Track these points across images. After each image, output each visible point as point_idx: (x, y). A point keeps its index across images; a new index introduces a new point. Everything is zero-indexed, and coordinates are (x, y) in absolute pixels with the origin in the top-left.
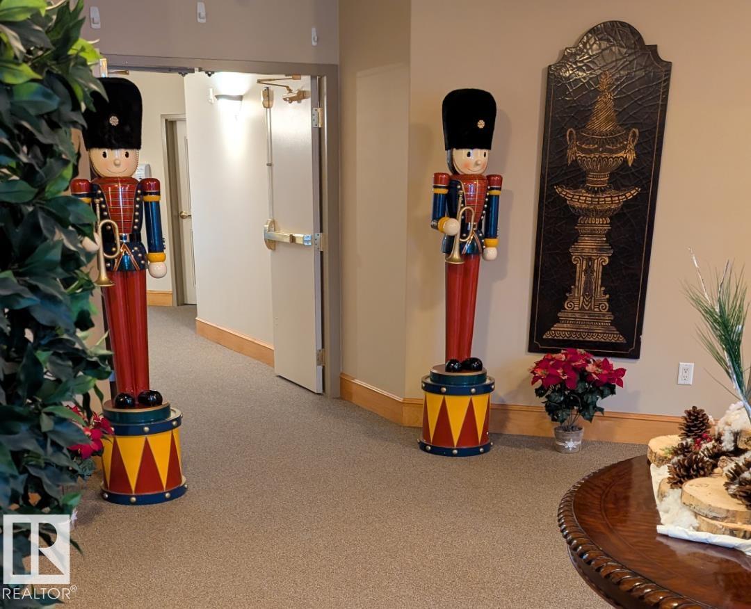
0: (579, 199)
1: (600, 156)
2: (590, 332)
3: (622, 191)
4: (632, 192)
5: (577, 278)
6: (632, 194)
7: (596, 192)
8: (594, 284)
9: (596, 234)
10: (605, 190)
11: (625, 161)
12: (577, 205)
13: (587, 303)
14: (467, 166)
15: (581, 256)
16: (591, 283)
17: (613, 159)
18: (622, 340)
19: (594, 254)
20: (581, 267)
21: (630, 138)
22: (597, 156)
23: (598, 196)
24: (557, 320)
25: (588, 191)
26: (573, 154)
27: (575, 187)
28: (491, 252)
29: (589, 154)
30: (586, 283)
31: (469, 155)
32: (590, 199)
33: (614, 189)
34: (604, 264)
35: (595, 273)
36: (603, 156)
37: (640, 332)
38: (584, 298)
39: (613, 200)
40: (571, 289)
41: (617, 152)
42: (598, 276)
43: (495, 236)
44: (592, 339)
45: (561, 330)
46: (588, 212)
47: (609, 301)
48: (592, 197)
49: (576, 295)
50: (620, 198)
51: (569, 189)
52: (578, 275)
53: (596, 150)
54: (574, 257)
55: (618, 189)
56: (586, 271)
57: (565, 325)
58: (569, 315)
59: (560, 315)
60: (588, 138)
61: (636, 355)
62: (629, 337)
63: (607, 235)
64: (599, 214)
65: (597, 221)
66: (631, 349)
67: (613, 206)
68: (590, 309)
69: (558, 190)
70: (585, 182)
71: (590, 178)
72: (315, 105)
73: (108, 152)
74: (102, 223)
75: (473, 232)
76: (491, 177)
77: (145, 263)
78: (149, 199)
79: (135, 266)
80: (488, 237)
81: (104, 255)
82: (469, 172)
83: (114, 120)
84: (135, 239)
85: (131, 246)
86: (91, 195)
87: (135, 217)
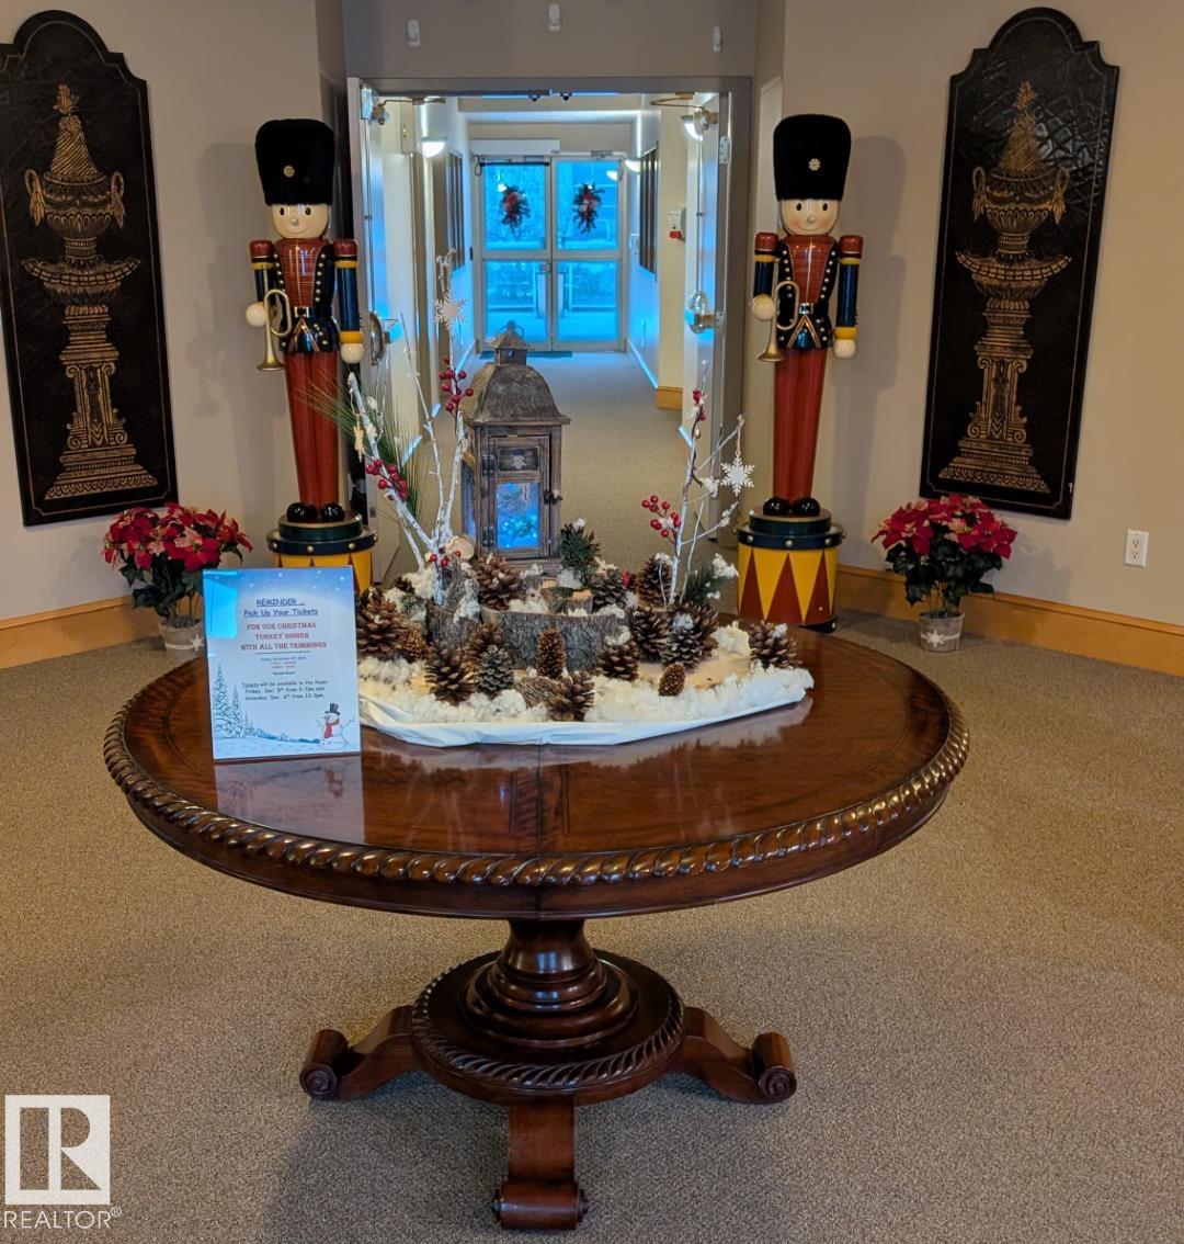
0: (987, 272)
1: (1016, 209)
2: (1000, 473)
3: (1046, 261)
4: (1060, 263)
5: (985, 391)
6: (1059, 267)
7: (1011, 263)
8: (1007, 401)
9: (1010, 325)
10: (1023, 259)
11: (1051, 215)
12: (985, 281)
13: (997, 429)
14: (796, 223)
15: (990, 357)
16: (1003, 398)
17: (1035, 212)
18: (1044, 488)
19: (1007, 355)
20: (990, 373)
21: (1058, 183)
22: (1013, 208)
23: (1013, 267)
24: (957, 452)
25: (1000, 260)
26: (981, 204)
27: (984, 255)
28: (844, 346)
29: (1001, 205)
30: (996, 398)
31: (799, 207)
32: (1003, 272)
33: (1036, 258)
34: (1020, 371)
35: (1008, 385)
36: (1021, 208)
37: (1071, 477)
38: (993, 421)
39: (1033, 275)
40: (976, 406)
41: (1040, 201)
42: (1011, 390)
43: (852, 323)
44: (1003, 484)
45: (961, 467)
46: (998, 293)
47: (1027, 427)
48: (1006, 270)
49: (983, 416)
50: (1044, 271)
51: (975, 257)
52: (985, 386)
53: (1011, 200)
54: (980, 359)
55: (1039, 257)
56: (996, 380)
57: (968, 461)
58: (974, 445)
59: (961, 444)
60: (1000, 182)
61: (1064, 513)
62: (1054, 483)
63: (1025, 328)
64: (1015, 295)
65: (1014, 305)
66: (1056, 503)
67: (1034, 284)
68: (1001, 438)
69: (961, 258)
70: (996, 246)
71: (1004, 240)
72: (723, 133)
73: (288, 209)
74: (268, 293)
75: (800, 316)
76: (842, 238)
77: (332, 344)
78: (342, 264)
79: (317, 349)
80: (839, 324)
81: (273, 333)
82: (801, 232)
83: (289, 171)
84: (321, 313)
85: (309, 322)
86: (270, 259)
87: (316, 287)
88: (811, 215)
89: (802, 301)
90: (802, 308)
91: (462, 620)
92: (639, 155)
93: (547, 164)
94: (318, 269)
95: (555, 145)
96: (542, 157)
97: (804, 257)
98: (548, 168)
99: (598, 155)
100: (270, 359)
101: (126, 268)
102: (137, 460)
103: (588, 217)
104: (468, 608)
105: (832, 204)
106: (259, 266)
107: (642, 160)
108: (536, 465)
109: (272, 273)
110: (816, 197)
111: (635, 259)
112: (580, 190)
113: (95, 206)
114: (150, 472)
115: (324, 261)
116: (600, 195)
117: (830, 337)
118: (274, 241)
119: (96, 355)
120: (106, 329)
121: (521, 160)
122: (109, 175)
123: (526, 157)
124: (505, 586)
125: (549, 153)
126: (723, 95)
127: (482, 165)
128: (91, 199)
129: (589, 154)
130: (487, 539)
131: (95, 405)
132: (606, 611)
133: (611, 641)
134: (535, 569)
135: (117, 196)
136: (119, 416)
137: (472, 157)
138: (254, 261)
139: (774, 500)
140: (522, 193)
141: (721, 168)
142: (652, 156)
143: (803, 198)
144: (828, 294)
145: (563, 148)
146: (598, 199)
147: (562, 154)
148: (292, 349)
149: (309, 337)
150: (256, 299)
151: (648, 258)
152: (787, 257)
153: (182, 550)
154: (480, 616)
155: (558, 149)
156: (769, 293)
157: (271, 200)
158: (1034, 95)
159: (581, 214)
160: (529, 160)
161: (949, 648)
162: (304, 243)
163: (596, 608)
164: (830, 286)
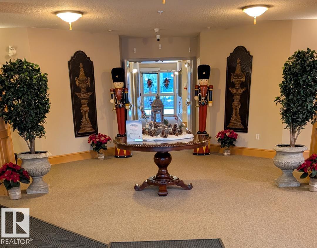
0: (233, 91)
2: (237, 126)
3: (242, 89)
5: (234, 112)
6: (244, 90)
7: (237, 89)
8: (237, 113)
9: (237, 100)
10: (239, 88)
11: (243, 81)
12: (233, 92)
13: (236, 118)
14: (201, 83)
17: (241, 81)
18: (243, 128)
19: (237, 105)
20: (234, 108)
21: (244, 75)
24: (230, 123)
25: (235, 89)
26: (232, 79)
27: (233, 88)
28: (210, 105)
29: (235, 79)
31: (202, 81)
32: (236, 91)
34: (239, 108)
36: (238, 80)
37: (247, 125)
39: (241, 91)
40: (232, 114)
41: (241, 79)
42: (238, 111)
43: (211, 100)
45: (231, 125)
46: (236, 94)
47: (240, 117)
49: (234, 116)
53: (237, 78)
54: (233, 106)
56: (235, 110)
58: (232, 121)
59: (230, 121)
60: (235, 75)
61: (246, 132)
62: (245, 127)
63: (240, 100)
64: (238, 95)
65: (238, 96)
66: (245, 130)
67: (241, 93)
68: (237, 120)
69: (229, 89)
70: (235, 86)
71: (236, 85)
72: (191, 67)
73: (117, 83)
74: (114, 97)
75: (202, 99)
76: (209, 86)
77: (124, 106)
78: (126, 92)
79: (122, 107)
80: (209, 100)
81: (114, 104)
82: (202, 85)
83: (117, 77)
84: (122, 101)
85: (120, 102)
86: (114, 92)
87: (122, 96)
88: (204, 82)
89: (203, 96)
90: (203, 98)
91: (152, 130)
92: (178, 71)
93: (157, 73)
94: (122, 93)
95: (159, 69)
96: (156, 72)
97: (203, 89)
98: (158, 74)
99: (169, 71)
100: (114, 109)
101: (90, 94)
102: (92, 127)
103: (167, 86)
104: (153, 128)
105: (207, 80)
106: (112, 93)
107: (179, 72)
108: (161, 112)
109: (114, 94)
110: (205, 79)
111: (178, 95)
112: (165, 79)
113: (86, 83)
114: (94, 129)
115: (123, 92)
116: (170, 80)
117: (208, 103)
118: (114, 89)
119: (86, 109)
120: (87, 104)
121: (151, 73)
122: (88, 78)
123: (152, 72)
124: (157, 126)
125: (158, 71)
126: (191, 60)
127: (143, 74)
128: (85, 82)
129: (167, 71)
130: (155, 121)
131: (85, 117)
132: (169, 128)
133: (170, 131)
134: (161, 124)
135: (89, 81)
136: (89, 119)
137: (140, 72)
138: (111, 92)
139: (199, 131)
140: (152, 80)
141: (191, 74)
142: (180, 71)
143: (202, 79)
144: (207, 95)
145: (161, 69)
146: (169, 81)
147: (161, 71)
148: (117, 107)
149: (121, 105)
150: (111, 98)
151: (180, 95)
152: (200, 89)
153: (102, 140)
154: (154, 129)
155: (160, 70)
156: (197, 95)
157: (114, 82)
158: (240, 61)
159: (165, 85)
160: (153, 72)
161: (228, 156)
162: (120, 89)
163: (168, 128)
164: (207, 94)
